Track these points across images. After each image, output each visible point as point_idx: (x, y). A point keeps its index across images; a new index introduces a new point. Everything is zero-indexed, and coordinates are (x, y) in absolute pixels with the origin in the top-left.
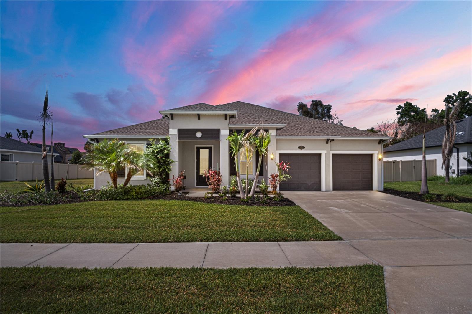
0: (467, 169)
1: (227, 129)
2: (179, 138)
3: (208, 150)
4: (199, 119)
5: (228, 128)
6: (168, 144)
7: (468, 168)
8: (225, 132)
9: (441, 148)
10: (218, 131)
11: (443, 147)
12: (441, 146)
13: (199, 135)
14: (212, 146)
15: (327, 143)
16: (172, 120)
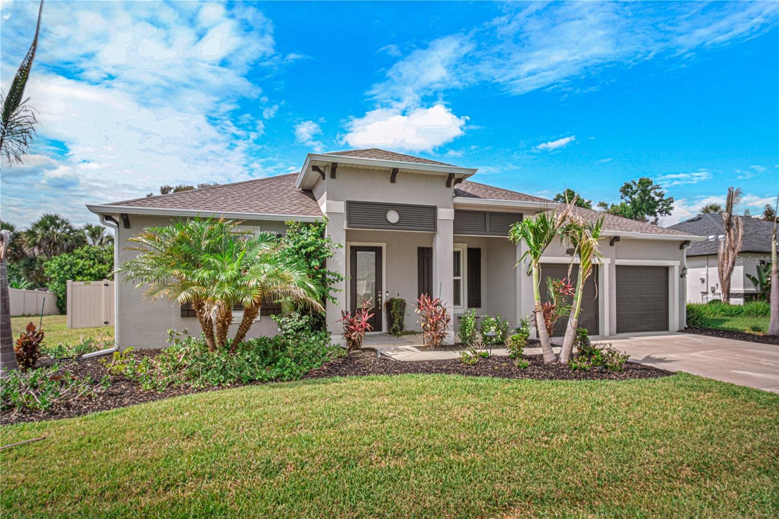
0: (743, 292)
1: (451, 208)
2: (350, 222)
3: (374, 253)
4: (393, 180)
5: (453, 206)
6: (322, 236)
7: (745, 291)
8: (445, 215)
9: (717, 258)
10: (434, 209)
11: (721, 258)
12: (716, 254)
13: (393, 217)
14: (384, 245)
15: (612, 244)
16: (332, 180)
